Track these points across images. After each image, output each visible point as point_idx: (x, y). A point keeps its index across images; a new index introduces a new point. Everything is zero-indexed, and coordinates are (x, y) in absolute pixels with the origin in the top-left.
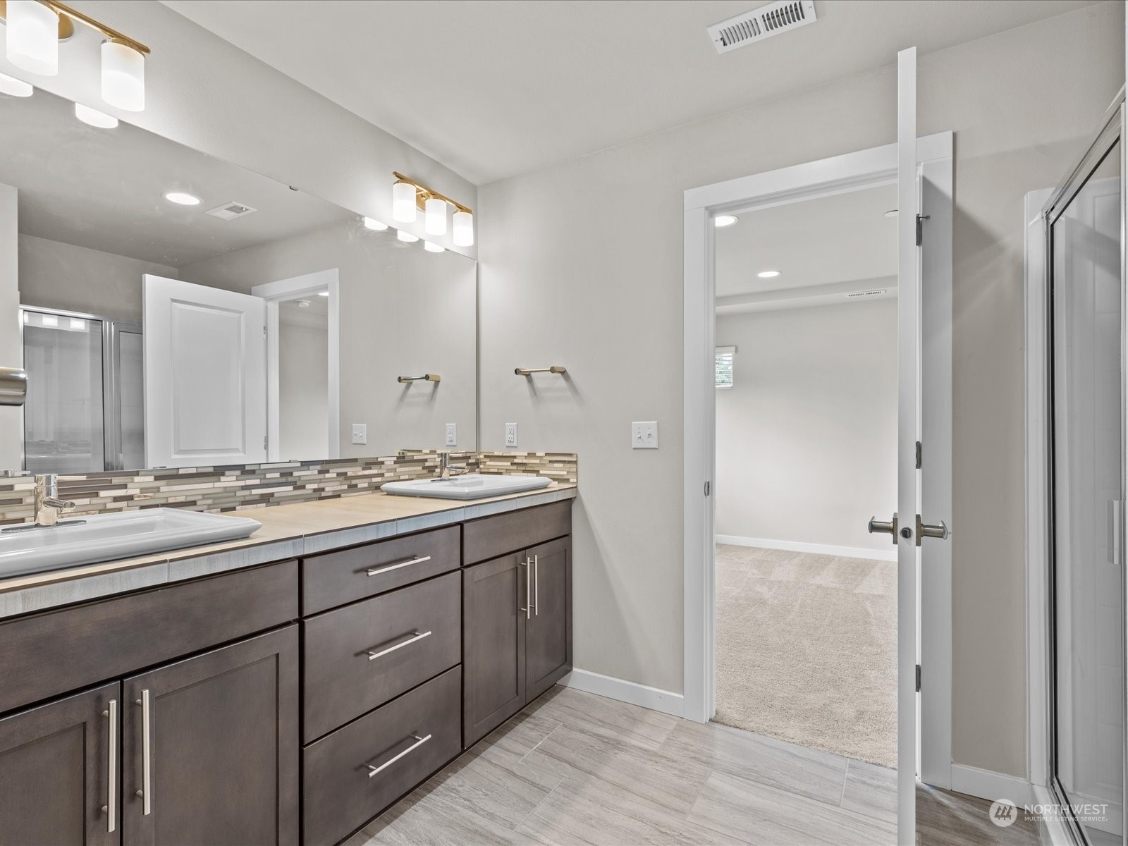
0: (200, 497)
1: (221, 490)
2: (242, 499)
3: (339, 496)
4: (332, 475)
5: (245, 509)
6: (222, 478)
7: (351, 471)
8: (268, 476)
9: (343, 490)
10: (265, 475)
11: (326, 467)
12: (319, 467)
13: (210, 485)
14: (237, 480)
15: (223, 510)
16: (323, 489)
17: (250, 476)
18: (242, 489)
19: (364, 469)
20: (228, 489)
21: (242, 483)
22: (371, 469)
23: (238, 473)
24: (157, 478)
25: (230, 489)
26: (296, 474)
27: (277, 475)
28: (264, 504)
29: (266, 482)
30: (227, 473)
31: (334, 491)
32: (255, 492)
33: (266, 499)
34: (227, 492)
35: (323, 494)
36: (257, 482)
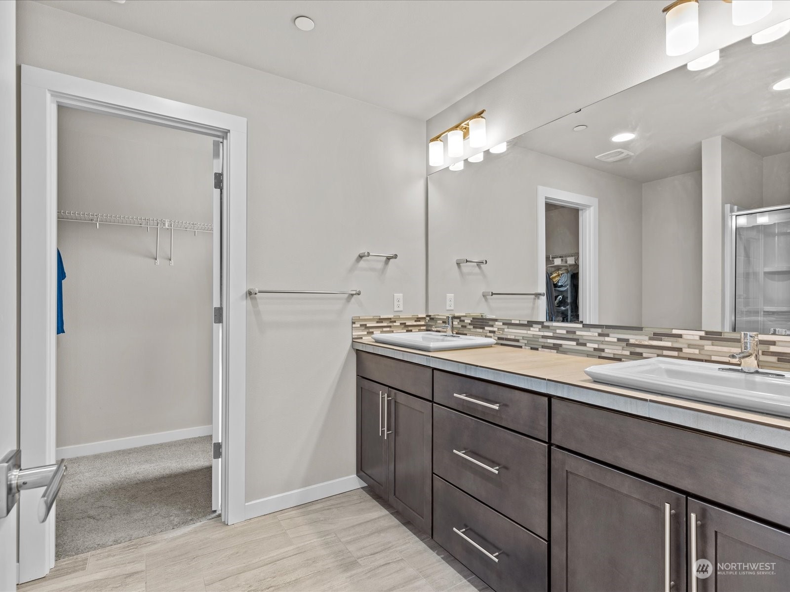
0: (521, 338)
1: (532, 336)
2: (543, 344)
3: (620, 360)
4: (612, 338)
5: (544, 351)
6: (532, 329)
7: (633, 339)
8: (558, 331)
9: (625, 355)
10: (556, 330)
11: (606, 331)
12: (600, 331)
13: (525, 332)
14: (539, 331)
15: (532, 349)
16: (603, 350)
17: (547, 330)
18: (542, 338)
19: (651, 339)
20: (535, 336)
21: (542, 334)
22: (661, 340)
23: (540, 326)
24: (504, 324)
25: (537, 336)
26: (578, 333)
27: (564, 332)
28: (556, 351)
29: (555, 335)
30: (534, 325)
31: (614, 354)
32: (549, 341)
33: (556, 347)
34: (534, 337)
35: (603, 354)
36: (551, 334)
